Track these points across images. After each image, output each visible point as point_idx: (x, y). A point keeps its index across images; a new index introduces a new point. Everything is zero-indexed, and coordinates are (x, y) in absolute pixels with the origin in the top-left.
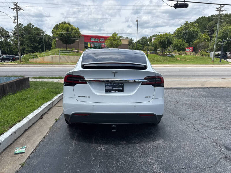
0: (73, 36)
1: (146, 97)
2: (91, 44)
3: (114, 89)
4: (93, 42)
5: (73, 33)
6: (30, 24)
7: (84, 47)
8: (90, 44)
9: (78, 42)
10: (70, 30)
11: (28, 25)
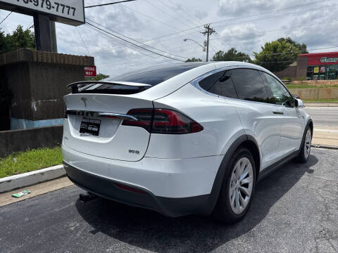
0: (283, 58)
1: (130, 151)
2: (320, 69)
3: (90, 128)
4: (326, 65)
5: (284, 52)
6: (233, 49)
7: (306, 73)
8: (317, 68)
9: (296, 67)
10: (278, 50)
11: (229, 51)
